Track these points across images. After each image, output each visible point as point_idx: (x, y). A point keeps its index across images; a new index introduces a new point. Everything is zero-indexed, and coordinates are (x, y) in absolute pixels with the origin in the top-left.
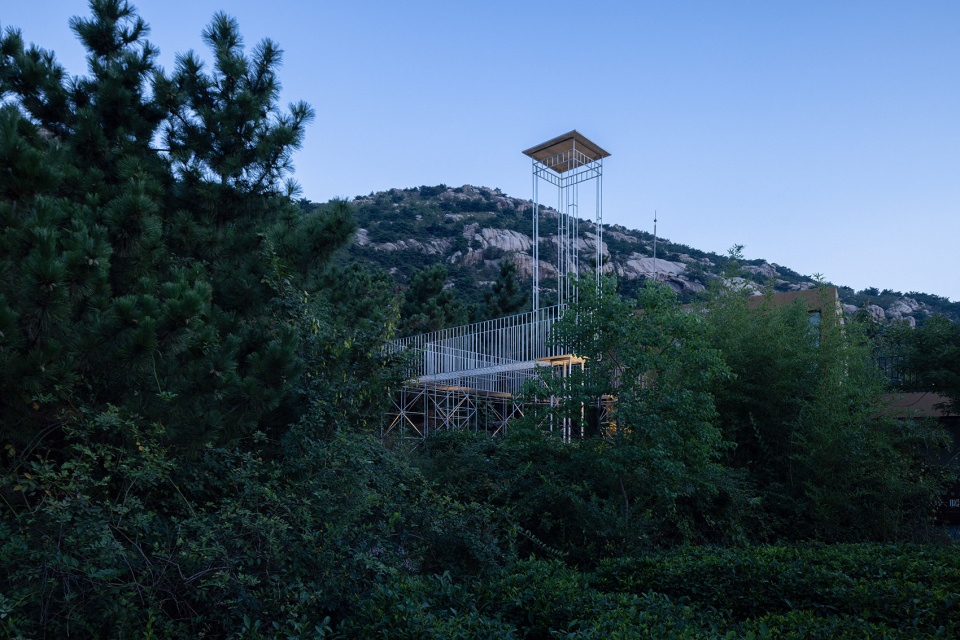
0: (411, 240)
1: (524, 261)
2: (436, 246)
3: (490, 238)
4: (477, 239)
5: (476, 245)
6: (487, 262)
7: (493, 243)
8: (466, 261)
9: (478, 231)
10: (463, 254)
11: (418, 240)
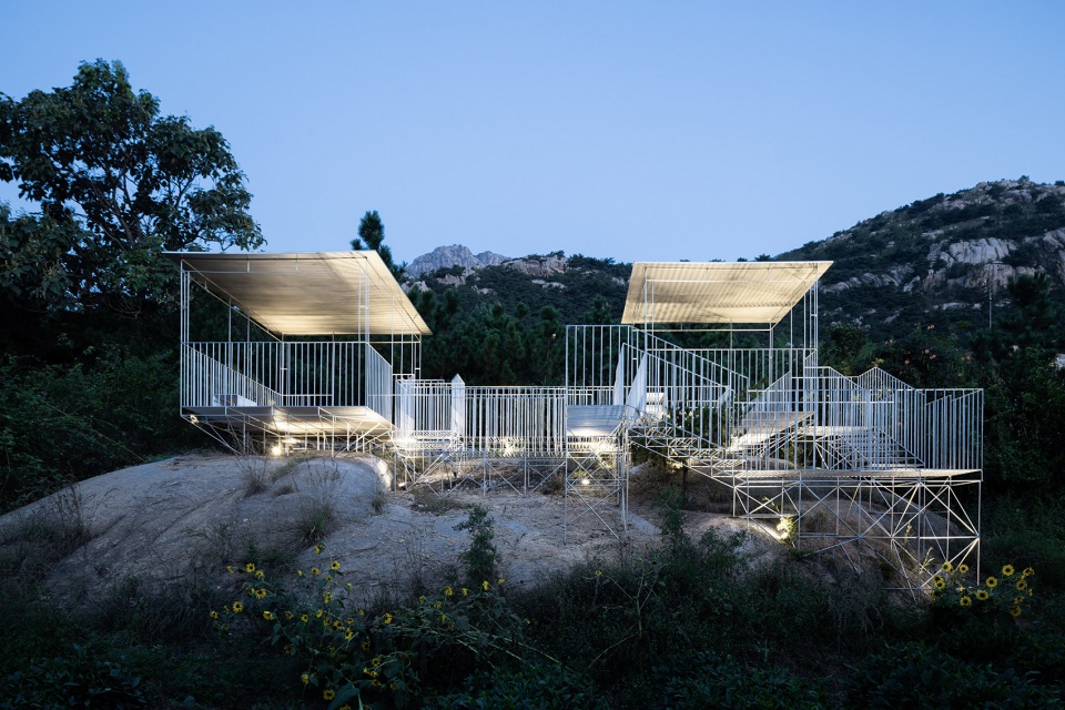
0: (867, 275)
1: (996, 272)
2: (895, 276)
3: (959, 253)
4: (942, 258)
5: (939, 264)
6: (951, 282)
7: (961, 259)
8: (926, 285)
9: (945, 249)
10: (921, 279)
11: (874, 273)
